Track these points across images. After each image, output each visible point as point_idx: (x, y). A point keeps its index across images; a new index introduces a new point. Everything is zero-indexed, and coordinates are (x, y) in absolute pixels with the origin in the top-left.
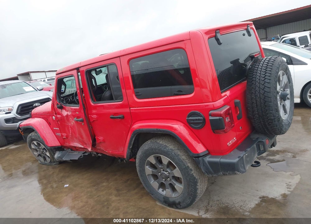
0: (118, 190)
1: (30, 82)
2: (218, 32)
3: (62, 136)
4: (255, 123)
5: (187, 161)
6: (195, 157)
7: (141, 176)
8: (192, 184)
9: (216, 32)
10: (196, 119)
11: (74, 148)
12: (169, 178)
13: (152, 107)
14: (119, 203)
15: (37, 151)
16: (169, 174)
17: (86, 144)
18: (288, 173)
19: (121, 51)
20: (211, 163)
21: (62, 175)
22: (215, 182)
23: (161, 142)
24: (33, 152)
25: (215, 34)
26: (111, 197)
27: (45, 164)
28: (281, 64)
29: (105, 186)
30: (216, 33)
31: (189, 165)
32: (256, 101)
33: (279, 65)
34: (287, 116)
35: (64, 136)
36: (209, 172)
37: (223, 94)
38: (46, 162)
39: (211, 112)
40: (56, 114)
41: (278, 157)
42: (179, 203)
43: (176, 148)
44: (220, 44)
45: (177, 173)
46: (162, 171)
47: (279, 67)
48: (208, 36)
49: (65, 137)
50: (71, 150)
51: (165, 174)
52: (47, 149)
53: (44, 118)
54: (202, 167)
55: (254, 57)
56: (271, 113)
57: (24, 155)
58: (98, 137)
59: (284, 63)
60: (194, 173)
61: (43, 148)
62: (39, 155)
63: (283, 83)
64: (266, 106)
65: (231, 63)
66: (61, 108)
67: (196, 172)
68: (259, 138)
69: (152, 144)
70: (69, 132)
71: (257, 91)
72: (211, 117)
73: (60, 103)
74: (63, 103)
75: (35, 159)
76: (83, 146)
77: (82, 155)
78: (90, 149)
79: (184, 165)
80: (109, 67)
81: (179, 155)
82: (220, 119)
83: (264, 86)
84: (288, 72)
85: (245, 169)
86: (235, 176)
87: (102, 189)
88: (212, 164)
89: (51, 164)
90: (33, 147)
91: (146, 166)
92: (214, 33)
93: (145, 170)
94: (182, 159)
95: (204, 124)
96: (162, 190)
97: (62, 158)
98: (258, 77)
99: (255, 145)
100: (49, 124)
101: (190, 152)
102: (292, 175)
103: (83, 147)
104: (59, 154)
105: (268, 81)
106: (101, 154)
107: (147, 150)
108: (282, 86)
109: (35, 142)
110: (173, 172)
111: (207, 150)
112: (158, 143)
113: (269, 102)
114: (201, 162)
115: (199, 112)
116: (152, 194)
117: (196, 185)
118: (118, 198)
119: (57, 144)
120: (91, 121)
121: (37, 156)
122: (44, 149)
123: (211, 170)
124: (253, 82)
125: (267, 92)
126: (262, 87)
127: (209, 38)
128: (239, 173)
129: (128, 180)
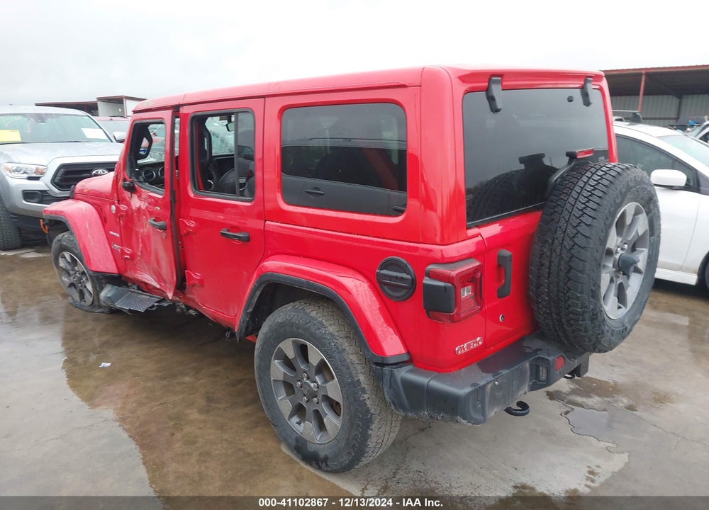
0: (209, 399)
1: (111, 120)
2: (496, 82)
3: (123, 253)
4: (539, 314)
5: (359, 367)
6: (377, 364)
7: (260, 379)
8: (359, 423)
9: (490, 79)
10: (396, 277)
11: (143, 285)
12: (316, 397)
13: (312, 227)
14: (200, 428)
15: (69, 275)
16: (318, 387)
17: (165, 282)
18: (602, 444)
19: (270, 85)
20: (408, 385)
21: (105, 338)
22: (430, 427)
23: (313, 314)
24: (61, 275)
25: (487, 84)
26: (188, 411)
27: (80, 308)
28: (635, 187)
29: (185, 384)
30: (490, 81)
31: (362, 378)
32: (551, 262)
33: (629, 189)
34: (624, 311)
35: (127, 254)
36: (399, 405)
37: (471, 232)
38: (83, 303)
39: (431, 267)
40: (119, 201)
41: (595, 402)
42: (326, 459)
43: (343, 334)
44: (495, 110)
45: (334, 390)
46: (305, 379)
47: (626, 193)
48: (467, 86)
49: (128, 257)
50: (139, 288)
51: (310, 386)
52: (90, 276)
53: (96, 205)
54: (385, 390)
55: (576, 158)
56: (578, 298)
57: (45, 277)
58: (191, 271)
59: (646, 186)
60: (369, 398)
61: (81, 271)
62: (72, 285)
63: (634, 233)
64: (570, 279)
65: (522, 160)
66: (132, 189)
67: (374, 397)
68: (541, 350)
69: (293, 314)
70: (138, 248)
71: (557, 239)
72: (427, 278)
73: (130, 178)
74: (138, 178)
75: (63, 292)
76: (160, 285)
77: (156, 304)
78: (170, 295)
79: (351, 375)
80: (240, 115)
81: (344, 350)
82: (445, 287)
83: (575, 231)
84: (652, 207)
85: (484, 414)
86: (456, 426)
87: (179, 388)
88: (410, 386)
89: (94, 310)
90: (62, 263)
91: (275, 359)
92: (485, 82)
93: (269, 369)
94: (348, 361)
95: (412, 290)
96: (298, 420)
97: (113, 303)
98: (568, 206)
99: (527, 365)
100: (104, 220)
101: (368, 350)
102: (609, 451)
103: (158, 286)
104: (110, 291)
105: (589, 221)
106: (195, 310)
107: (281, 325)
108: (630, 238)
109: (67, 255)
110: (325, 387)
111: (408, 352)
112: (308, 314)
113: (579, 272)
114: (387, 377)
115: (405, 262)
116: (276, 426)
117: (368, 427)
118: (203, 417)
119: (111, 268)
120: (183, 232)
121: (67, 286)
122: (83, 273)
123: (406, 402)
124: (553, 217)
125: (580, 247)
126: (571, 231)
127: (467, 92)
128: (465, 422)
129: (240, 381)
